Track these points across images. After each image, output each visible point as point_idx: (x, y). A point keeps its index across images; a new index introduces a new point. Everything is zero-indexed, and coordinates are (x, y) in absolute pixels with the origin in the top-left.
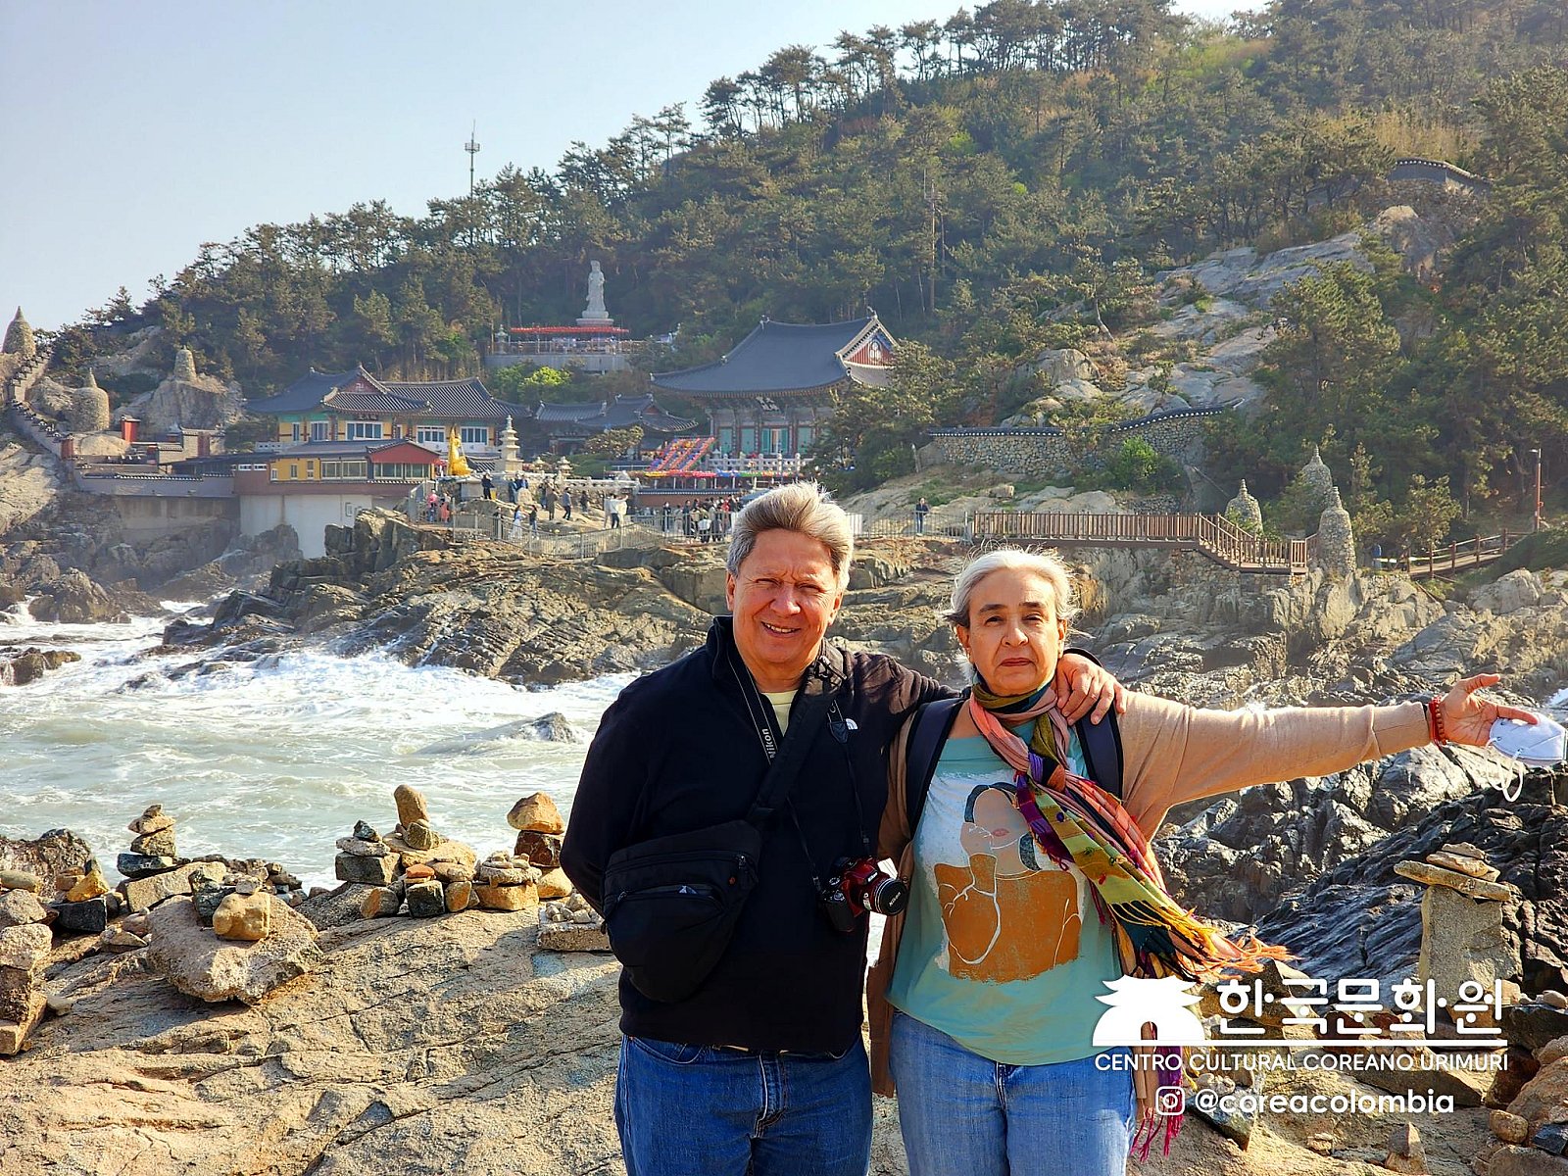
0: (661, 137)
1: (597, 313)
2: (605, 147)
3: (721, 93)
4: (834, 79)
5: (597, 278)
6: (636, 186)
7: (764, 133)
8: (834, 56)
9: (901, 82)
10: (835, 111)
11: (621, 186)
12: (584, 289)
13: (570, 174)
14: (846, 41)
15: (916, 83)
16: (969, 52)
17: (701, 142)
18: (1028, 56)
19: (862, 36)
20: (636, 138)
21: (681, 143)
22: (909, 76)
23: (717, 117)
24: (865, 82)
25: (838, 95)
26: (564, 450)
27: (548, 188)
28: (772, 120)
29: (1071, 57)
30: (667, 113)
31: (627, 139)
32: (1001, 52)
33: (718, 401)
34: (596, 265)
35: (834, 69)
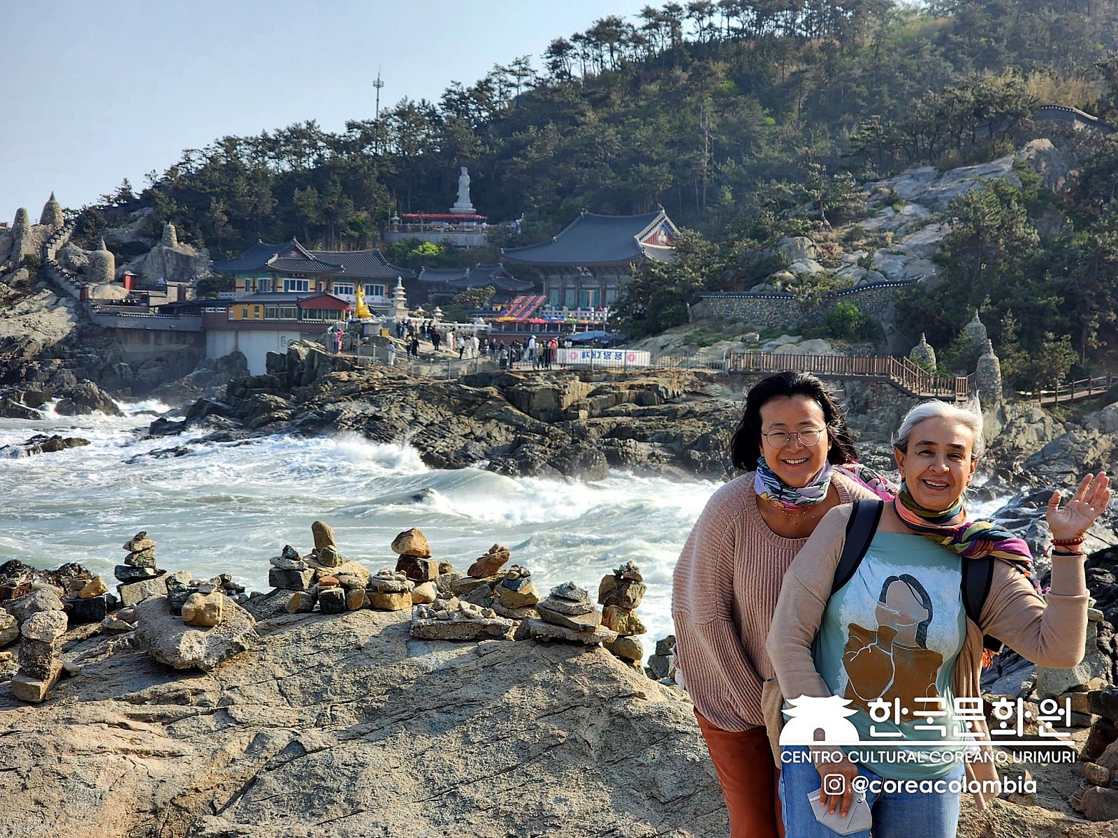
0: (513, 79)
1: (464, 204)
2: (474, 86)
3: (559, 49)
4: (638, 40)
5: (465, 180)
6: (495, 114)
7: (588, 78)
8: (639, 23)
9: (687, 43)
10: (638, 64)
11: (484, 114)
12: (455, 187)
13: (449, 104)
14: (648, 13)
15: (697, 44)
16: (735, 23)
17: (543, 83)
18: (779, 27)
19: (660, 9)
20: (495, 80)
21: (527, 84)
22: (691, 39)
23: (555, 66)
24: (662, 42)
25: (641, 52)
26: (439, 302)
27: (432, 113)
28: (595, 70)
29: (809, 27)
30: (518, 63)
31: (488, 81)
32: (758, 24)
33: (549, 269)
34: (465, 170)
35: (640, 32)
